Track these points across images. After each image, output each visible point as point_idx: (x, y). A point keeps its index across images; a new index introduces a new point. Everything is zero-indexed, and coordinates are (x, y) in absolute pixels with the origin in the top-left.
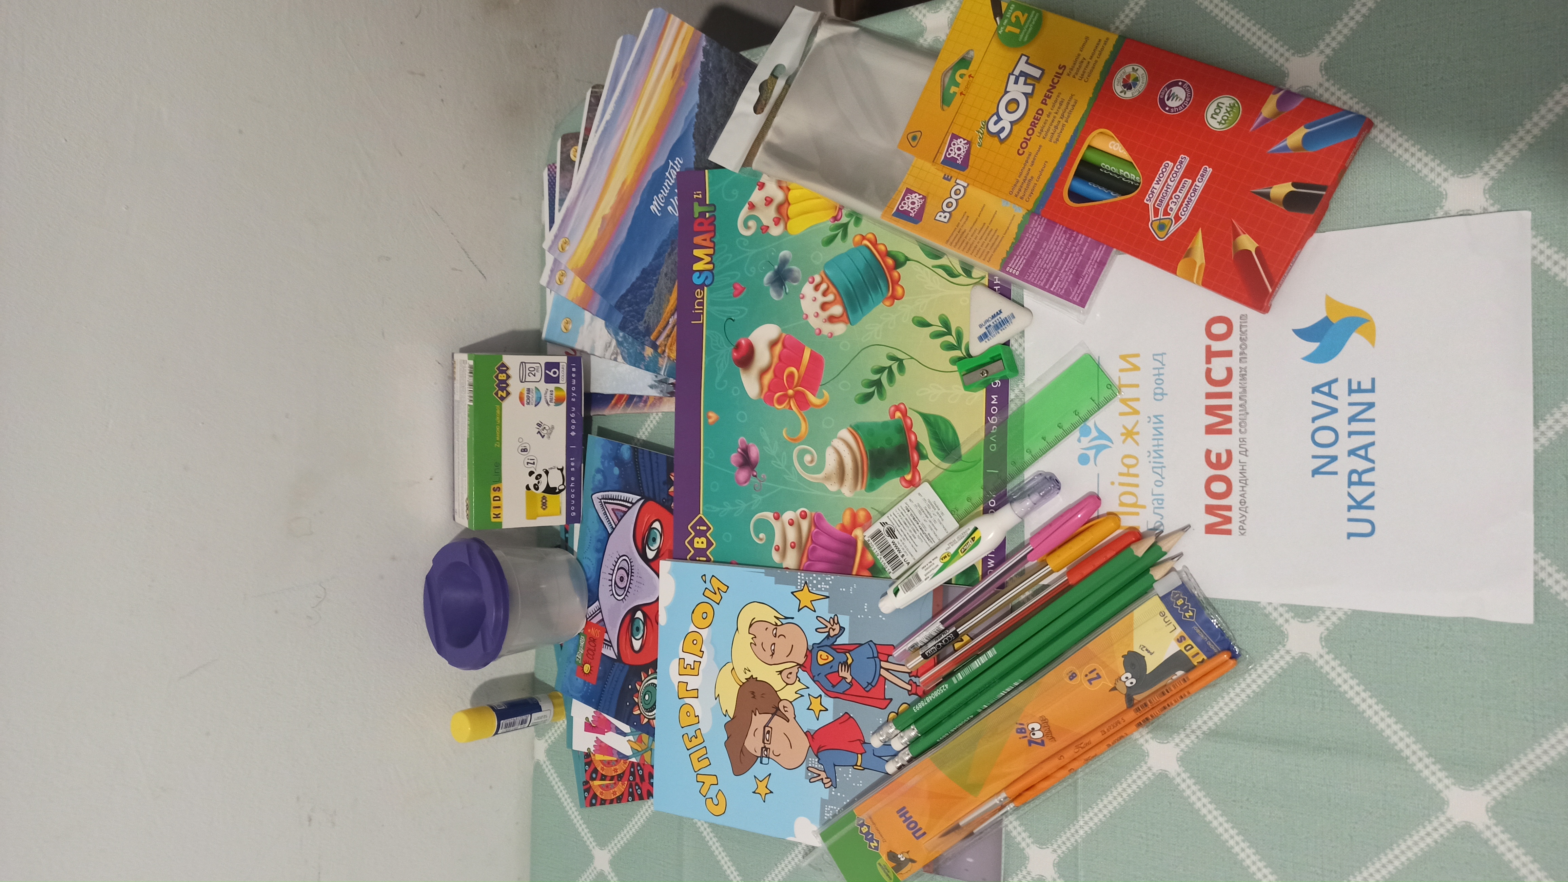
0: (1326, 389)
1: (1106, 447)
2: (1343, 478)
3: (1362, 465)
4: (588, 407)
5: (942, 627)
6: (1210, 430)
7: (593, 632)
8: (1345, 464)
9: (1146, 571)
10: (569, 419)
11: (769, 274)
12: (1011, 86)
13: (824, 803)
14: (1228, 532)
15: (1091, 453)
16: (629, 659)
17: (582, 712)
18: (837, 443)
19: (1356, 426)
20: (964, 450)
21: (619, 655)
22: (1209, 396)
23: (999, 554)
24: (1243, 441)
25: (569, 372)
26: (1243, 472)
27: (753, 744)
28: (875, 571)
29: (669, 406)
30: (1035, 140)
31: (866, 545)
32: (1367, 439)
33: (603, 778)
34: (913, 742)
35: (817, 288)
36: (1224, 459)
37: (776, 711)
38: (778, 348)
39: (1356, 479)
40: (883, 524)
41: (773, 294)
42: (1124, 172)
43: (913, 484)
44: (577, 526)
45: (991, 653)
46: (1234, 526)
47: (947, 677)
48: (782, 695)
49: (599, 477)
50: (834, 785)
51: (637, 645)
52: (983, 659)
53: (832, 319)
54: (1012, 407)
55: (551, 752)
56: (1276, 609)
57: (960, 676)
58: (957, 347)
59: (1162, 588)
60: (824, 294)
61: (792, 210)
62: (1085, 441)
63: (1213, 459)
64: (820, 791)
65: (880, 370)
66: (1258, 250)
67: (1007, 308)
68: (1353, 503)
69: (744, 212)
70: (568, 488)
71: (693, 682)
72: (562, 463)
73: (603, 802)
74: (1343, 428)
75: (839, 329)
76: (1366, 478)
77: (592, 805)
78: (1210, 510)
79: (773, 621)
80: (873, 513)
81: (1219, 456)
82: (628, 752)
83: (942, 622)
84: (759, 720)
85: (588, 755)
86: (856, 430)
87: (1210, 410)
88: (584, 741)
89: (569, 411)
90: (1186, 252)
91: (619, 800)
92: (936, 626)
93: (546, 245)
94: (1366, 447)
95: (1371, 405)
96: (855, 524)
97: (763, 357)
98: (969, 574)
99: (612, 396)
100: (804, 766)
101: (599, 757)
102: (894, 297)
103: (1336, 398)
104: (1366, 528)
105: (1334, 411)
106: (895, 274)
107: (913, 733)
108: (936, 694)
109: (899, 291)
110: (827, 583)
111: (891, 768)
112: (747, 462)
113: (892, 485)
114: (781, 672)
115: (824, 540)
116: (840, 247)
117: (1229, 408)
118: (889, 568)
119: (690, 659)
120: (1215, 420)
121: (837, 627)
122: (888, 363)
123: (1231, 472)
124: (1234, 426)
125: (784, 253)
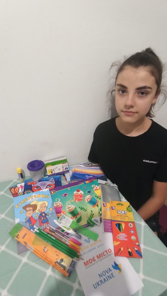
0: (110, 270)
1: (88, 243)
2: (100, 279)
3: (103, 281)
4: (63, 174)
5: (55, 230)
6: (97, 256)
7: (34, 183)
8: (102, 279)
9: (75, 256)
10: (61, 172)
11: (89, 190)
12: (123, 211)
13: (22, 222)
14: (85, 266)
15: (86, 241)
16: (33, 188)
17: (23, 184)
18: (73, 206)
19: (108, 277)
20: (79, 223)
21: (33, 187)
22: (101, 254)
23: (68, 234)
24: (98, 261)
25: (67, 171)
26: (94, 264)
27: (28, 209)
28: (58, 218)
29: (67, 184)
30: (119, 217)
31: (61, 215)
32: (107, 280)
33: (14, 190)
34: (37, 232)
35: (90, 197)
36: (94, 260)
37: (33, 210)
38: (81, 194)
39: (101, 281)
40: (65, 216)
41: (87, 192)
42: (121, 229)
43: (72, 218)
44: (48, 177)
45: (54, 239)
46: (87, 266)
47: (48, 233)
48: (36, 210)
49: (55, 178)
50: (26, 222)
51: (35, 189)
52: (53, 238)
53: (87, 200)
54: (87, 228)
55: (15, 182)
56: (78, 279)
57: (49, 235)
58: (91, 217)
59: (74, 259)
60: (90, 198)
61: (97, 191)
62: (88, 240)
63: (94, 258)
64: (24, 221)
65: (84, 208)
66: (122, 251)
67: (99, 221)
68: (98, 283)
69: (94, 185)
70: (53, 174)
71: (34, 198)
72: (55, 173)
73: (11, 191)
74: (106, 276)
75: (87, 201)
76: (102, 283)
77: (10, 189)
78: (87, 261)
79: (46, 206)
80: (66, 214)
81: (94, 259)
82: (19, 192)
83: (56, 230)
84: (31, 208)
85: (17, 187)
86: (75, 208)
87: (100, 255)
88: (19, 186)
89: (62, 172)
90: (117, 242)
91: (12, 193)
92: (55, 229)
93: (75, 165)
94: (106, 280)
95: (111, 278)
96: (63, 212)
97: (79, 193)
98: (63, 231)
99: (65, 176)
100: (27, 217)
101: (17, 188)
102: (93, 207)
103: (110, 272)
104: (95, 287)
105: (108, 273)
106: (96, 206)
107: (38, 232)
108: (45, 233)
109: (94, 207)
110: (54, 211)
111: (31, 230)
112: (65, 195)
113: (70, 216)
114: (39, 209)
115: (59, 209)
116: (96, 198)
117: (101, 257)
118: (59, 219)
119: (37, 196)
120: (99, 256)
121: (49, 215)
122: (85, 209)
123: (93, 262)
124: (99, 259)
125: (92, 191)
